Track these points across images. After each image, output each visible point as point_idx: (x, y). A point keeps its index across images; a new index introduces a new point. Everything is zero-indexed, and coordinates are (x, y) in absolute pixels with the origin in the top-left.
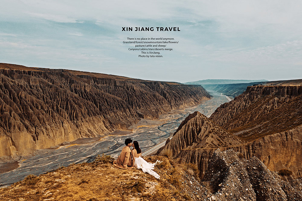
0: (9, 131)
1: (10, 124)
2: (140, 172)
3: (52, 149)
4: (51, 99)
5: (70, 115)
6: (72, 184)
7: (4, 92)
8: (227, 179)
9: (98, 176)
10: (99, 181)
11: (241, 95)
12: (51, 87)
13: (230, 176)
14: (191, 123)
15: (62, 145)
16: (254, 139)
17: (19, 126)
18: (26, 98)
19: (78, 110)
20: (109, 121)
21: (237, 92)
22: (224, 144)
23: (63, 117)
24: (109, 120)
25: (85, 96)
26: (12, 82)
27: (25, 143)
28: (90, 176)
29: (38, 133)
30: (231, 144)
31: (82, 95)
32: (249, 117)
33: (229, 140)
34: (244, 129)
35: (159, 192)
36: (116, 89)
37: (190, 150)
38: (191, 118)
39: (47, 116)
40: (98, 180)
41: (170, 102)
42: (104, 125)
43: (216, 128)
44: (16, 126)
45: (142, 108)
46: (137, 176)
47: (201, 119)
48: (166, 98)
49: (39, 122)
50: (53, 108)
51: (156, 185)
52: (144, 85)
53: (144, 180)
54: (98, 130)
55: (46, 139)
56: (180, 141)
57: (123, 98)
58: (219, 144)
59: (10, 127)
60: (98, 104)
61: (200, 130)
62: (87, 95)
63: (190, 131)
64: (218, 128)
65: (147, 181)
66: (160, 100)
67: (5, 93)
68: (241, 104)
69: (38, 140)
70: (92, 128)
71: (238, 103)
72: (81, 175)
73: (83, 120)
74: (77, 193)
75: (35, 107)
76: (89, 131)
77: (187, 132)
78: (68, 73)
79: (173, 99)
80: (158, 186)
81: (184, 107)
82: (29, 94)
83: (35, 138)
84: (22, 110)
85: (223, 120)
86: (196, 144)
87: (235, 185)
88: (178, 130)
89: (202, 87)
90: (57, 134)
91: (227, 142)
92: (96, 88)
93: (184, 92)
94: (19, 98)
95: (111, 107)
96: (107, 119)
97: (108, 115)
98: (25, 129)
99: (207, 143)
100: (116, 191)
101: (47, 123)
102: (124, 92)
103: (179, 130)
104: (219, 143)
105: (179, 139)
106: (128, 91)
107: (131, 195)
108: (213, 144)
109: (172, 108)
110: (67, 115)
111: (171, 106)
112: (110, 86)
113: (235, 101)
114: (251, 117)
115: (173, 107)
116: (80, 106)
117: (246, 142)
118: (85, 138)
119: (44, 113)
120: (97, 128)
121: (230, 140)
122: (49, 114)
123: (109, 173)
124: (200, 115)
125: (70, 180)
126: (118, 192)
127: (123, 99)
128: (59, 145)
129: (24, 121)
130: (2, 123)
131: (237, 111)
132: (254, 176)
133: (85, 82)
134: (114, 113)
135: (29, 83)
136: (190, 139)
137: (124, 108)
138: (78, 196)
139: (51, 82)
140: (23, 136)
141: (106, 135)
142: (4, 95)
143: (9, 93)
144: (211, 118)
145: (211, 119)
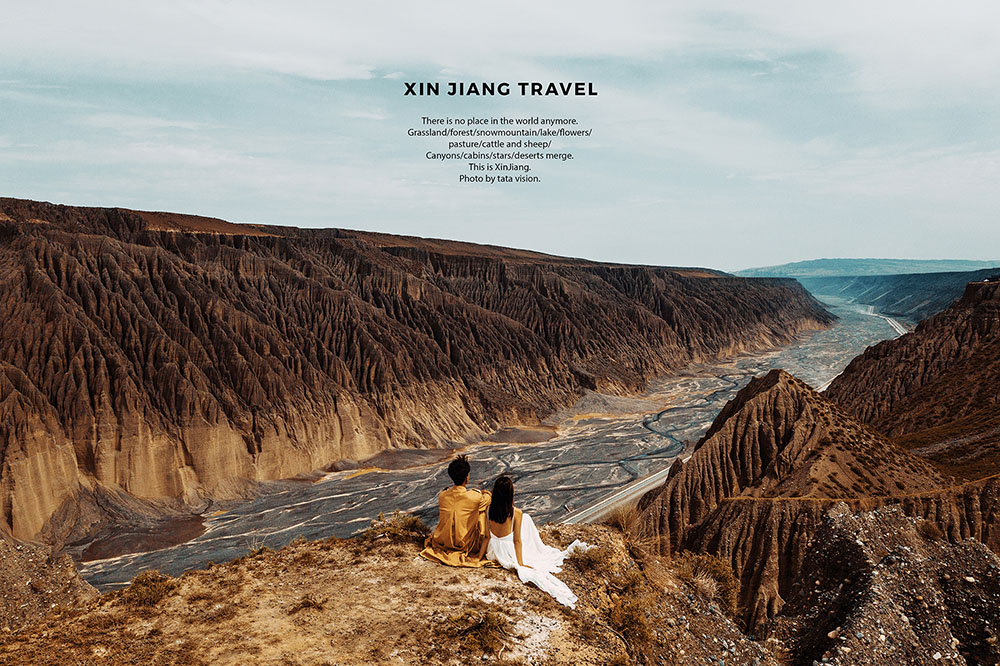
0: (178, 421)
1: (180, 400)
2: (509, 579)
3: (304, 480)
4: (301, 323)
5: (359, 375)
6: (271, 611)
7: (165, 300)
8: (860, 616)
9: (364, 585)
10: (363, 605)
11: (943, 313)
12: (301, 285)
13: (869, 605)
14: (758, 410)
15: (333, 469)
16: (989, 471)
17: (206, 407)
18: (226, 318)
19: (383, 358)
20: (481, 396)
21: (927, 302)
22: (877, 484)
23: (336, 380)
24: (481, 393)
25: (405, 315)
26: (188, 270)
27: (223, 461)
28: (338, 583)
29: (261, 429)
30: (900, 486)
31: (396, 312)
32: (974, 391)
33: (895, 472)
34: (954, 435)
35: (558, 655)
36: (505, 291)
37: (753, 502)
38: (758, 393)
39: (289, 378)
40: (360, 602)
41: (684, 338)
42: (464, 409)
43: (846, 430)
44: (197, 406)
45: (590, 356)
46: (493, 594)
47: (792, 395)
48: (671, 323)
49: (265, 396)
50: (306, 352)
51: (553, 628)
52: (598, 278)
53: (514, 608)
54: (444, 424)
55: (287, 448)
56: (719, 470)
57: (529, 320)
58: (858, 483)
59: (181, 410)
60: (448, 341)
61: (789, 434)
62: (411, 311)
63: (755, 438)
64: (856, 429)
65: (524, 613)
66: (650, 331)
67: (166, 305)
68: (941, 345)
69: (260, 451)
70: (426, 419)
71: (932, 342)
72: (310, 580)
73: (400, 391)
74: (276, 641)
75: (253, 349)
76: (418, 427)
77: (743, 438)
78: (352, 241)
79: (697, 325)
80: (561, 632)
81: (733, 352)
82: (237, 306)
83: (253, 445)
84: (215, 356)
85: (875, 401)
86: (774, 483)
87: (889, 638)
88: (710, 433)
89: (799, 284)
90: (319, 434)
91: (887, 480)
92: (442, 290)
93: (734, 303)
94: (206, 321)
95: (487, 350)
96: (475, 389)
97: (479, 376)
98: (222, 414)
99: (815, 481)
100: (409, 642)
101: (287, 398)
102: (530, 303)
103: (715, 431)
104: (859, 481)
105: (713, 465)
106: (544, 298)
107: (459, 659)
108: (834, 485)
109: (691, 358)
110: (349, 376)
111: (690, 349)
112: (486, 281)
113: (919, 337)
114: (980, 392)
115: (695, 353)
116: (389, 346)
117: (959, 482)
118: (406, 451)
119: (281, 366)
120: (443, 418)
121: (900, 474)
122: (296, 372)
123: (402, 579)
124: (791, 382)
125: (269, 596)
126: (413, 648)
127: (528, 326)
128: (324, 469)
129: (222, 391)
130: (157, 397)
131: (926, 370)
132: (969, 607)
133: (405, 268)
134: (500, 370)
135: (237, 274)
136: (755, 463)
137: (529, 355)
138: (279, 650)
139: (301, 271)
140: (216, 437)
141: (470, 442)
142: (163, 310)
143: (177, 304)
144: (829, 395)
145: (831, 396)
